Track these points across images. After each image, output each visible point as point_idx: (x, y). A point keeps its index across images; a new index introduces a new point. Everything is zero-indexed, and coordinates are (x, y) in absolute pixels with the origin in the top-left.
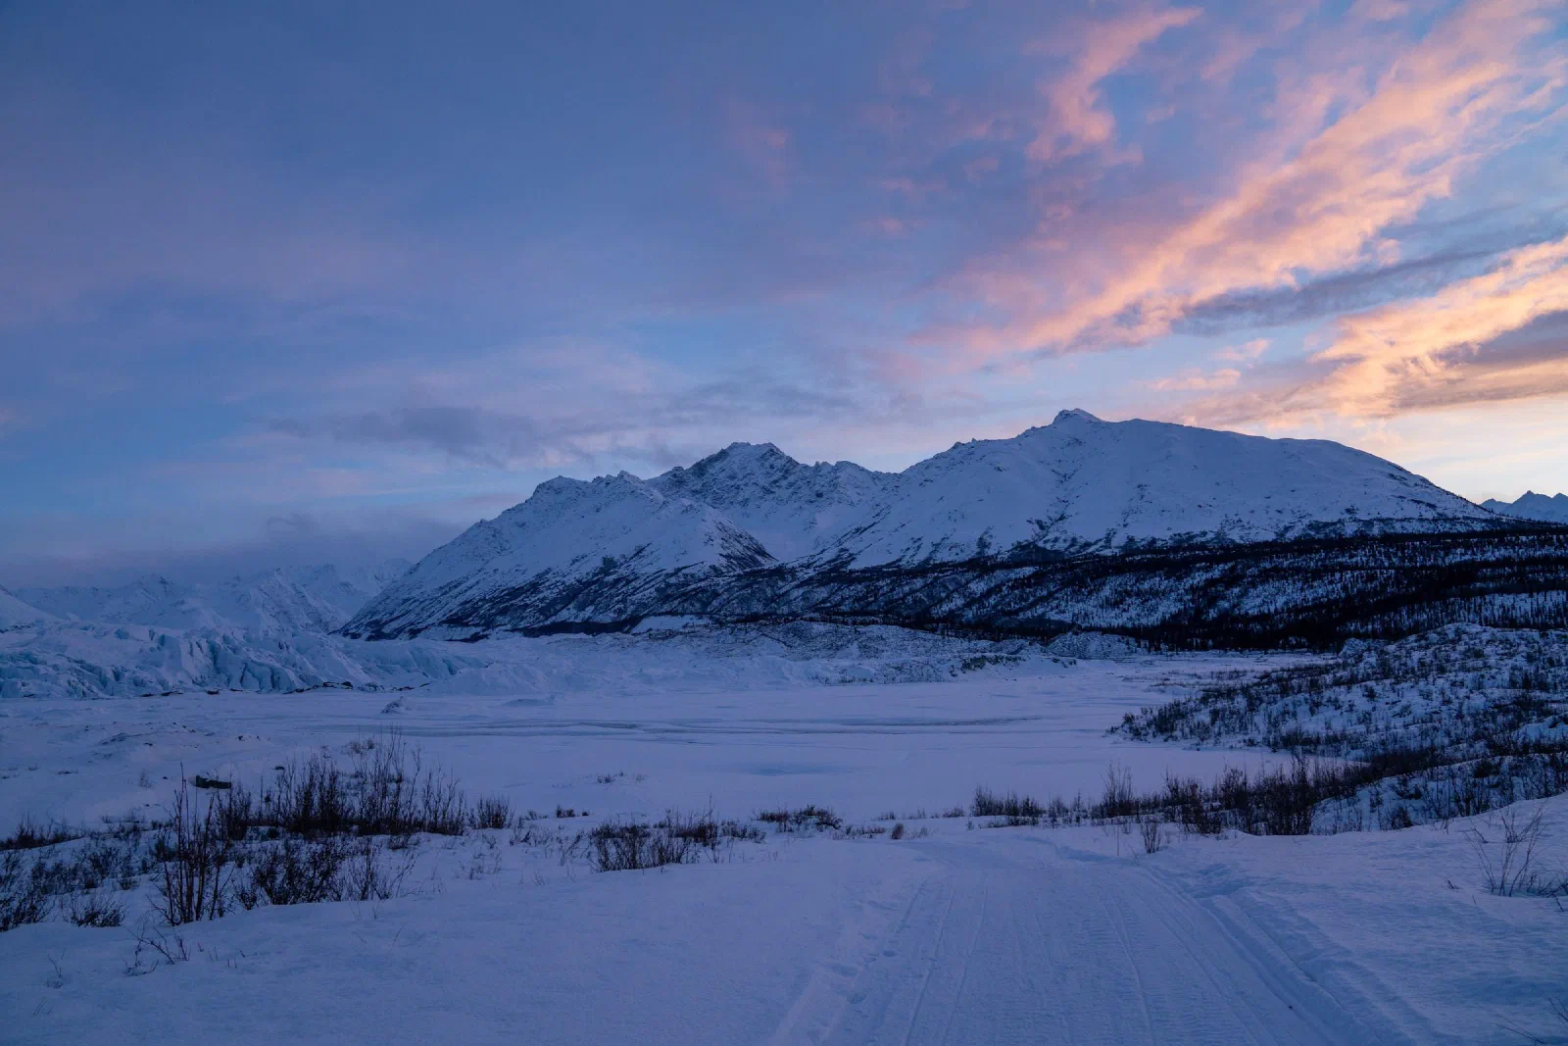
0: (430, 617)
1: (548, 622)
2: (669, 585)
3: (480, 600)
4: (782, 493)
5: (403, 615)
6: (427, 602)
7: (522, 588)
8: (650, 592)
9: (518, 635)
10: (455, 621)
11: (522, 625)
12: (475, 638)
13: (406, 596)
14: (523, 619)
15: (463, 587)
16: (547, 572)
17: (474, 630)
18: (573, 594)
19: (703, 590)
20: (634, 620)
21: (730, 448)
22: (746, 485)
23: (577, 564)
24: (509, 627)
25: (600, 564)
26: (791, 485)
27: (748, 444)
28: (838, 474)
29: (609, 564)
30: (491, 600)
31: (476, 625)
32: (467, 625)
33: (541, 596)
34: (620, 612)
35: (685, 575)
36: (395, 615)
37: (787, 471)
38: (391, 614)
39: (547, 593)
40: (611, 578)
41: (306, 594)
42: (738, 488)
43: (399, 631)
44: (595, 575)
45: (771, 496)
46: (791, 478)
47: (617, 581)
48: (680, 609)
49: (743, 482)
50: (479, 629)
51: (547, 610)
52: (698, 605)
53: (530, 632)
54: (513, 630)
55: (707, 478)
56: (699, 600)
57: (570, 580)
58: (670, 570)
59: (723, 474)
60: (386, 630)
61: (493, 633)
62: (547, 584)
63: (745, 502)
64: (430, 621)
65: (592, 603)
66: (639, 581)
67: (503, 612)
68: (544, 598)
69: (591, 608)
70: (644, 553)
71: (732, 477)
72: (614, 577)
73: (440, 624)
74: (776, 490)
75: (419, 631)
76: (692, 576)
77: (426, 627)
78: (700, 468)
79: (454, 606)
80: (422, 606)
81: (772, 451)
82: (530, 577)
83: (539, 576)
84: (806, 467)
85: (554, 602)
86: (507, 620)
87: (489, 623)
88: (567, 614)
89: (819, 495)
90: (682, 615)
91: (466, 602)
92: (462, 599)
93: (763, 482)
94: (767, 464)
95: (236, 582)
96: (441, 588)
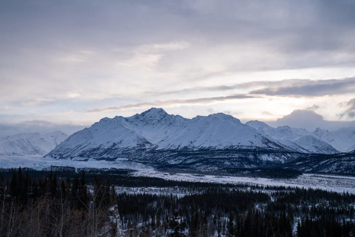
0: (74, 154)
1: (101, 157)
2: (124, 151)
3: (87, 151)
4: (163, 122)
5: (67, 153)
6: (73, 150)
7: (96, 149)
8: (121, 152)
9: (95, 160)
10: (81, 156)
11: (96, 157)
12: (86, 160)
13: (67, 148)
14: (96, 156)
15: (82, 147)
16: (101, 145)
17: (86, 158)
18: (106, 151)
19: (129, 153)
20: (116, 158)
21: (151, 109)
22: (154, 119)
23: (108, 144)
24: (93, 158)
25: (113, 144)
26: (166, 120)
27: (156, 108)
28: (176, 119)
29: (115, 144)
30: (89, 151)
31: (86, 157)
32: (84, 157)
33: (100, 151)
34: (115, 156)
35: (128, 149)
36: (65, 152)
37: (164, 116)
38: (64, 152)
39: (101, 151)
40: (114, 148)
41: (31, 142)
42: (152, 120)
43: (67, 157)
44: (111, 147)
45: (160, 123)
46: (166, 118)
47: (115, 149)
48: (124, 157)
49: (153, 119)
50: (87, 158)
51: (100, 155)
52: (127, 156)
53: (97, 159)
54: (94, 159)
55: (145, 117)
56: (128, 155)
57: (106, 148)
58: (125, 147)
59: (149, 116)
60: (64, 156)
61: (90, 159)
62: (101, 148)
63: (154, 124)
64: (75, 155)
65: (110, 154)
66: (119, 149)
67: (92, 154)
68: (100, 152)
69: (109, 155)
70: (121, 143)
71: (151, 117)
72: (115, 148)
73: (78, 156)
74: (162, 121)
75: (73, 157)
76: (129, 149)
77: (74, 157)
78: (143, 114)
79: (80, 152)
80: (72, 151)
81: (161, 110)
82: (97, 146)
83: (100, 146)
84: (169, 115)
85: (102, 153)
86: (93, 156)
87: (89, 157)
88: (105, 156)
89: (171, 124)
90: (124, 158)
91: (83, 151)
92: (83, 150)
93: (159, 119)
94: (160, 114)
95: (8, 138)
96: (76, 146)
